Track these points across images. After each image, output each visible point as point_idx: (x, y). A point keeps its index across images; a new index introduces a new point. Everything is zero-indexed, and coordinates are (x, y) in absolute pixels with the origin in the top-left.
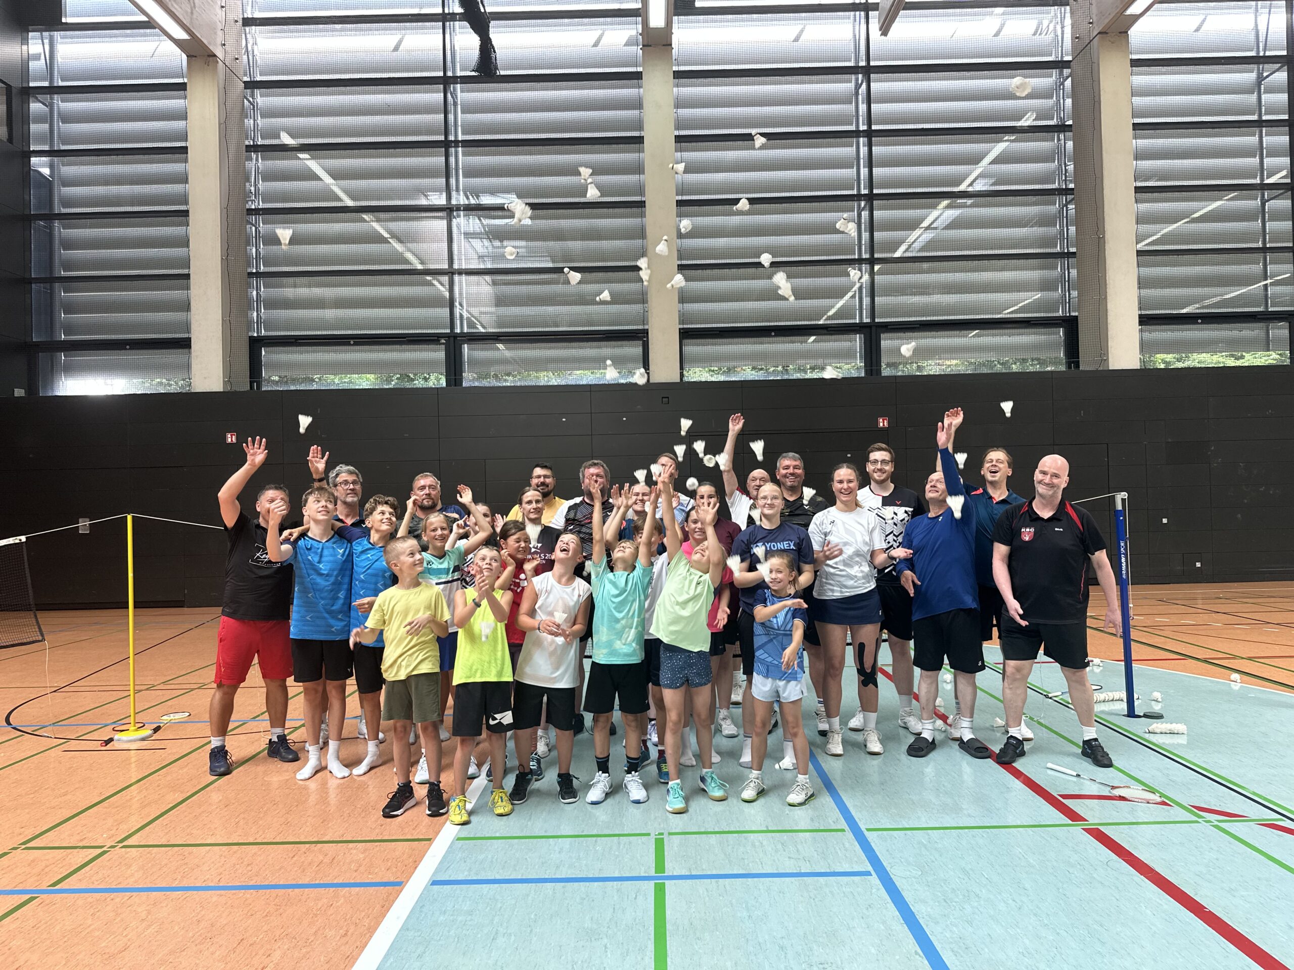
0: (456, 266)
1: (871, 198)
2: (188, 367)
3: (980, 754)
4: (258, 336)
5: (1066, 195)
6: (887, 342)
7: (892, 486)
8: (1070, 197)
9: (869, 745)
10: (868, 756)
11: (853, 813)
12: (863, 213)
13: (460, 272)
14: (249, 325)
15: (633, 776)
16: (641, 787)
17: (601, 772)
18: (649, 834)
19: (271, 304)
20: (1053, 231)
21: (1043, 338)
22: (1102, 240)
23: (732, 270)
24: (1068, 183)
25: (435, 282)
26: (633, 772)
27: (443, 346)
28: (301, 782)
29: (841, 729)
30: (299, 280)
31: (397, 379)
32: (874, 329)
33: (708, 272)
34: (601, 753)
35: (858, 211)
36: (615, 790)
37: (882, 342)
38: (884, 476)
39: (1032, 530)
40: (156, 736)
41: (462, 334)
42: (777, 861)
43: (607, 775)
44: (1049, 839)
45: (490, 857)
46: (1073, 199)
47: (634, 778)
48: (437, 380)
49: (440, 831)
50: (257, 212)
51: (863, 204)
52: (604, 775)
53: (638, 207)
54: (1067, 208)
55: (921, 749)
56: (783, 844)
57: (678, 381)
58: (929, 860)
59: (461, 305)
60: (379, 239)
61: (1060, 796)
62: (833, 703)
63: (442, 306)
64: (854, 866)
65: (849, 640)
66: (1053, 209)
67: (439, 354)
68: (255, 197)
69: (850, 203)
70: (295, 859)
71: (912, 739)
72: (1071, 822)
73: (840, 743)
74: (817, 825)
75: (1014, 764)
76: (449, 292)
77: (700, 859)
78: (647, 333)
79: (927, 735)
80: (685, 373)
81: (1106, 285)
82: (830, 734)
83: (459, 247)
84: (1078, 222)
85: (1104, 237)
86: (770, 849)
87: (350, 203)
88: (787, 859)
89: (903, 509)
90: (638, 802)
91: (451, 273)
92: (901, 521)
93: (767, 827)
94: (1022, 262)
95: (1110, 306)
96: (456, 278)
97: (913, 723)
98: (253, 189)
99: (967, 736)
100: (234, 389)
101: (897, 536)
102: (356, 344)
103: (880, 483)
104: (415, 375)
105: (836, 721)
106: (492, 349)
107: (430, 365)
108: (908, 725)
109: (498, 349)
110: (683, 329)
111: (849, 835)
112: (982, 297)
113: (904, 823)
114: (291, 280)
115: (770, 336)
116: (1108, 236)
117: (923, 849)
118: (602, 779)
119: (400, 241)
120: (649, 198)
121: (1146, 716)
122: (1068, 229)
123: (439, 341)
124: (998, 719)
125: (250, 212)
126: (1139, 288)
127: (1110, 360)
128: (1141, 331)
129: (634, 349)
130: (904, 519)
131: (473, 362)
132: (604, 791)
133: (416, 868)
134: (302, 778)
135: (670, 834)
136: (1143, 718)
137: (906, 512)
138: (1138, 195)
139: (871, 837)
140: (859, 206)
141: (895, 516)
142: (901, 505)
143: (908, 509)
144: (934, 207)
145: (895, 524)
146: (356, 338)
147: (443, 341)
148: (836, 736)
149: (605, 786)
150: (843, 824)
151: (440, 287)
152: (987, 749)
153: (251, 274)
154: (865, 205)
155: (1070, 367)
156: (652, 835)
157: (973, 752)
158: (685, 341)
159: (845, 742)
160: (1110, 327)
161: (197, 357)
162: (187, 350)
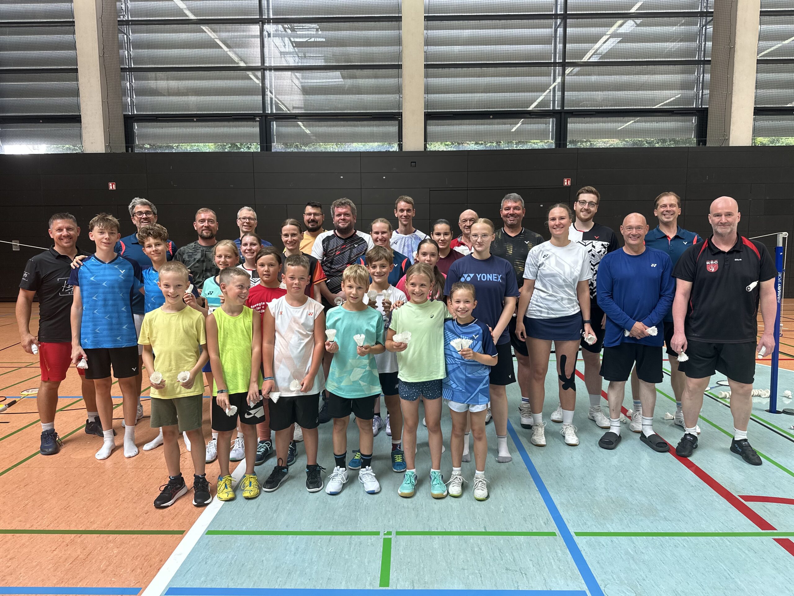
0: (267, 64)
1: (565, 17)
2: (80, 136)
3: (661, 449)
4: (132, 114)
5: (706, 16)
6: (573, 125)
7: (593, 223)
8: (709, 19)
9: (567, 437)
10: (567, 447)
11: (561, 513)
12: (558, 29)
13: (270, 69)
14: (124, 106)
15: (367, 470)
16: (375, 479)
17: (338, 467)
18: (377, 533)
19: (141, 92)
20: (694, 45)
21: (680, 124)
22: (732, 50)
23: (464, 69)
24: (708, 8)
25: (252, 76)
26: (367, 467)
27: (258, 123)
28: (99, 461)
29: (544, 423)
30: (159, 74)
31: (229, 147)
32: (563, 114)
33: (446, 70)
34: (339, 451)
35: (555, 28)
36: (351, 480)
37: (568, 125)
38: (588, 216)
39: (716, 262)
40: (9, 410)
41: (272, 114)
42: (495, 573)
43: (344, 469)
44: (747, 552)
45: (230, 557)
46: (712, 20)
47: (368, 472)
48: (255, 148)
49: (194, 522)
50: (127, 23)
51: (559, 21)
52: (341, 469)
53: (397, 21)
54: (706, 27)
55: (610, 443)
56: (500, 550)
57: (423, 150)
58: (640, 577)
59: (271, 92)
60: (214, 45)
61: (742, 497)
62: (537, 401)
63: (257, 95)
64: (569, 582)
65: (553, 349)
66: (695, 28)
67: (254, 129)
68: (126, 13)
69: (550, 21)
70: (55, 552)
71: (602, 433)
72: (760, 531)
73: (543, 435)
74: (530, 526)
75: (688, 458)
76: (262, 83)
77: (423, 568)
78: (402, 115)
79: (615, 430)
80: (428, 146)
81: (732, 83)
82: (535, 427)
83: (270, 50)
84: (714, 38)
85: (734, 47)
86: (488, 557)
87: (192, 17)
88: (504, 571)
89: (601, 243)
90: (372, 493)
91: (263, 69)
92: (599, 252)
93: (485, 528)
94: (671, 67)
95: (734, 99)
96: (267, 73)
97: (600, 418)
98: (123, 6)
99: (649, 432)
100: (113, 151)
101: (594, 266)
102: (198, 121)
103: (585, 221)
104: (241, 144)
105: (539, 416)
106: (294, 126)
107: (249, 138)
108: (596, 419)
109: (299, 126)
110: (427, 112)
111: (560, 539)
112: (640, 93)
113: (608, 526)
114: (153, 74)
115: (489, 118)
116: (737, 47)
117: (631, 561)
118: (339, 472)
119: (228, 46)
120: (404, 15)
121: (784, 412)
122: (705, 43)
123: (255, 119)
124: (669, 414)
125: (121, 23)
126: (756, 88)
127: (731, 139)
128: (755, 120)
129: (391, 128)
130: (601, 251)
131: (281, 136)
132: (341, 483)
133: (159, 570)
134: (101, 457)
135: (398, 533)
136: (783, 414)
137: (602, 245)
138: (763, 18)
139: (581, 542)
140: (556, 23)
141: (593, 248)
142: (599, 240)
143: (604, 243)
144: (611, 25)
145: (593, 255)
146: (197, 117)
147: (258, 119)
148: (540, 429)
149: (342, 478)
150: (553, 527)
151: (255, 79)
152: (666, 443)
153: (123, 70)
154: (560, 24)
155: (699, 144)
156: (382, 534)
157: (655, 447)
158: (429, 122)
159: (547, 433)
160: (733, 115)
161: (86, 127)
162: (78, 124)
